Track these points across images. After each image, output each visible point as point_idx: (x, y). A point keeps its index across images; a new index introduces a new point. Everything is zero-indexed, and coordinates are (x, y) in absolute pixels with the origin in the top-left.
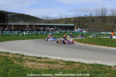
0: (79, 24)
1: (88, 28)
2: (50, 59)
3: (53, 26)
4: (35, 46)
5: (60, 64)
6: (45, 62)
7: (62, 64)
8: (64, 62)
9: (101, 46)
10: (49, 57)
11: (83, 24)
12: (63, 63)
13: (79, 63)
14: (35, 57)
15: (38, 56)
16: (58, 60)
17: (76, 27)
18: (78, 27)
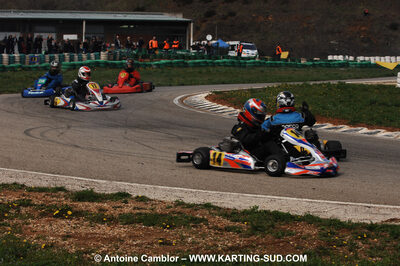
2: (143, 199)
3: (73, 26)
4: (27, 132)
5: (216, 228)
6: (128, 220)
7: (228, 229)
8: (231, 214)
10: (135, 189)
12: (227, 222)
13: (309, 219)
14: (61, 189)
15: (75, 184)
16: (190, 206)
17: (196, 29)
18: (204, 27)
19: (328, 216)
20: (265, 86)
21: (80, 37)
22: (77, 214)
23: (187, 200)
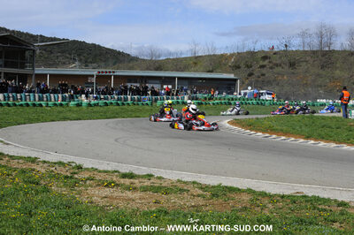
0: (250, 75)
1: (278, 84)
2: (160, 178)
3: (170, 80)
4: (116, 140)
5: (192, 195)
6: (145, 189)
7: (199, 196)
8: (204, 188)
9: (316, 140)
10: (157, 172)
11: (263, 75)
12: (200, 192)
13: (250, 191)
14: (116, 172)
15: (125, 169)
16: (185, 183)
17: (243, 83)
18: (247, 82)
19: (261, 190)
20: (264, 116)
21: (174, 87)
22: (117, 185)
23: (185, 180)
